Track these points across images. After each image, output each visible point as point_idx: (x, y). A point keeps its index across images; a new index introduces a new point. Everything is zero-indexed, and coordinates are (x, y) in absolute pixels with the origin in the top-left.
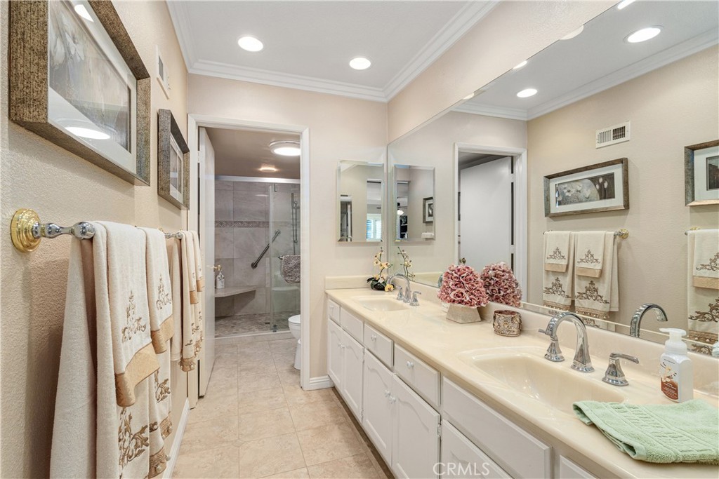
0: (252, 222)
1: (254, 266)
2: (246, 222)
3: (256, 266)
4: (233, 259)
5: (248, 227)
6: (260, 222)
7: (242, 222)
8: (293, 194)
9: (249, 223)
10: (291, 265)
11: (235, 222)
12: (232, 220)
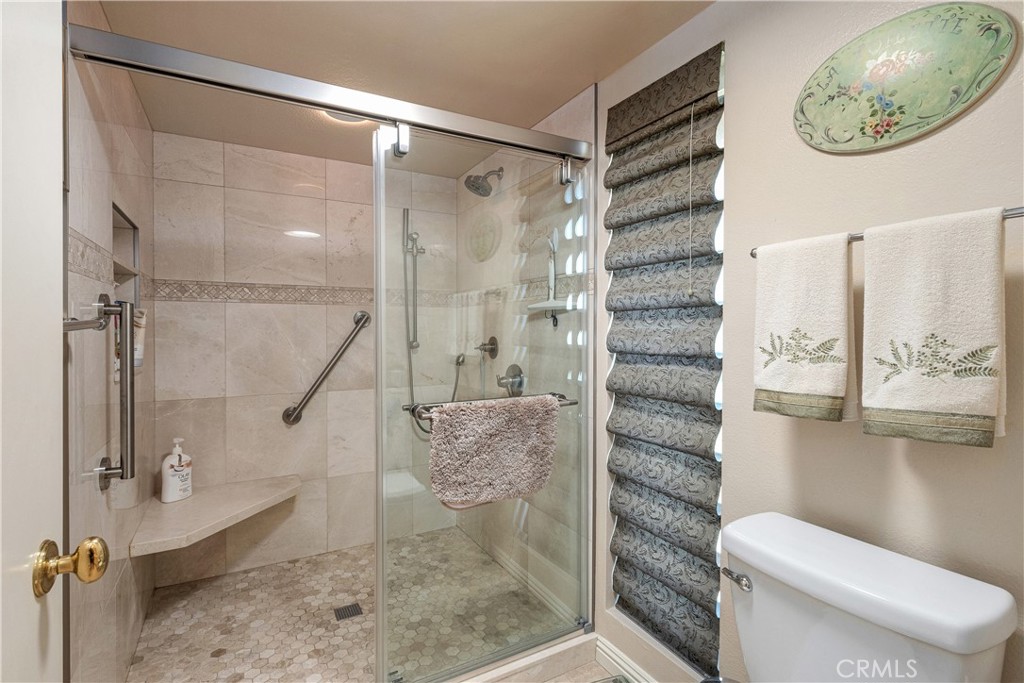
0: (286, 287)
1: (292, 416)
2: (267, 286)
3: (298, 418)
4: (224, 399)
5: (272, 300)
6: (308, 289)
7: (252, 287)
8: (406, 212)
9: (276, 289)
10: (463, 443)
11: (230, 286)
12: (219, 278)
